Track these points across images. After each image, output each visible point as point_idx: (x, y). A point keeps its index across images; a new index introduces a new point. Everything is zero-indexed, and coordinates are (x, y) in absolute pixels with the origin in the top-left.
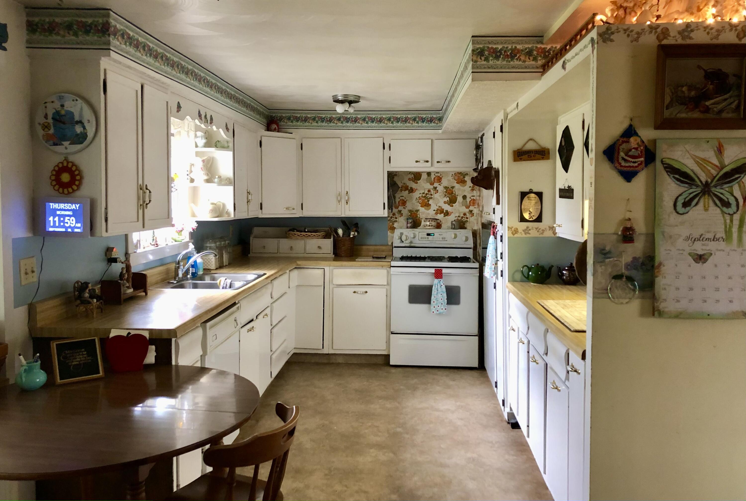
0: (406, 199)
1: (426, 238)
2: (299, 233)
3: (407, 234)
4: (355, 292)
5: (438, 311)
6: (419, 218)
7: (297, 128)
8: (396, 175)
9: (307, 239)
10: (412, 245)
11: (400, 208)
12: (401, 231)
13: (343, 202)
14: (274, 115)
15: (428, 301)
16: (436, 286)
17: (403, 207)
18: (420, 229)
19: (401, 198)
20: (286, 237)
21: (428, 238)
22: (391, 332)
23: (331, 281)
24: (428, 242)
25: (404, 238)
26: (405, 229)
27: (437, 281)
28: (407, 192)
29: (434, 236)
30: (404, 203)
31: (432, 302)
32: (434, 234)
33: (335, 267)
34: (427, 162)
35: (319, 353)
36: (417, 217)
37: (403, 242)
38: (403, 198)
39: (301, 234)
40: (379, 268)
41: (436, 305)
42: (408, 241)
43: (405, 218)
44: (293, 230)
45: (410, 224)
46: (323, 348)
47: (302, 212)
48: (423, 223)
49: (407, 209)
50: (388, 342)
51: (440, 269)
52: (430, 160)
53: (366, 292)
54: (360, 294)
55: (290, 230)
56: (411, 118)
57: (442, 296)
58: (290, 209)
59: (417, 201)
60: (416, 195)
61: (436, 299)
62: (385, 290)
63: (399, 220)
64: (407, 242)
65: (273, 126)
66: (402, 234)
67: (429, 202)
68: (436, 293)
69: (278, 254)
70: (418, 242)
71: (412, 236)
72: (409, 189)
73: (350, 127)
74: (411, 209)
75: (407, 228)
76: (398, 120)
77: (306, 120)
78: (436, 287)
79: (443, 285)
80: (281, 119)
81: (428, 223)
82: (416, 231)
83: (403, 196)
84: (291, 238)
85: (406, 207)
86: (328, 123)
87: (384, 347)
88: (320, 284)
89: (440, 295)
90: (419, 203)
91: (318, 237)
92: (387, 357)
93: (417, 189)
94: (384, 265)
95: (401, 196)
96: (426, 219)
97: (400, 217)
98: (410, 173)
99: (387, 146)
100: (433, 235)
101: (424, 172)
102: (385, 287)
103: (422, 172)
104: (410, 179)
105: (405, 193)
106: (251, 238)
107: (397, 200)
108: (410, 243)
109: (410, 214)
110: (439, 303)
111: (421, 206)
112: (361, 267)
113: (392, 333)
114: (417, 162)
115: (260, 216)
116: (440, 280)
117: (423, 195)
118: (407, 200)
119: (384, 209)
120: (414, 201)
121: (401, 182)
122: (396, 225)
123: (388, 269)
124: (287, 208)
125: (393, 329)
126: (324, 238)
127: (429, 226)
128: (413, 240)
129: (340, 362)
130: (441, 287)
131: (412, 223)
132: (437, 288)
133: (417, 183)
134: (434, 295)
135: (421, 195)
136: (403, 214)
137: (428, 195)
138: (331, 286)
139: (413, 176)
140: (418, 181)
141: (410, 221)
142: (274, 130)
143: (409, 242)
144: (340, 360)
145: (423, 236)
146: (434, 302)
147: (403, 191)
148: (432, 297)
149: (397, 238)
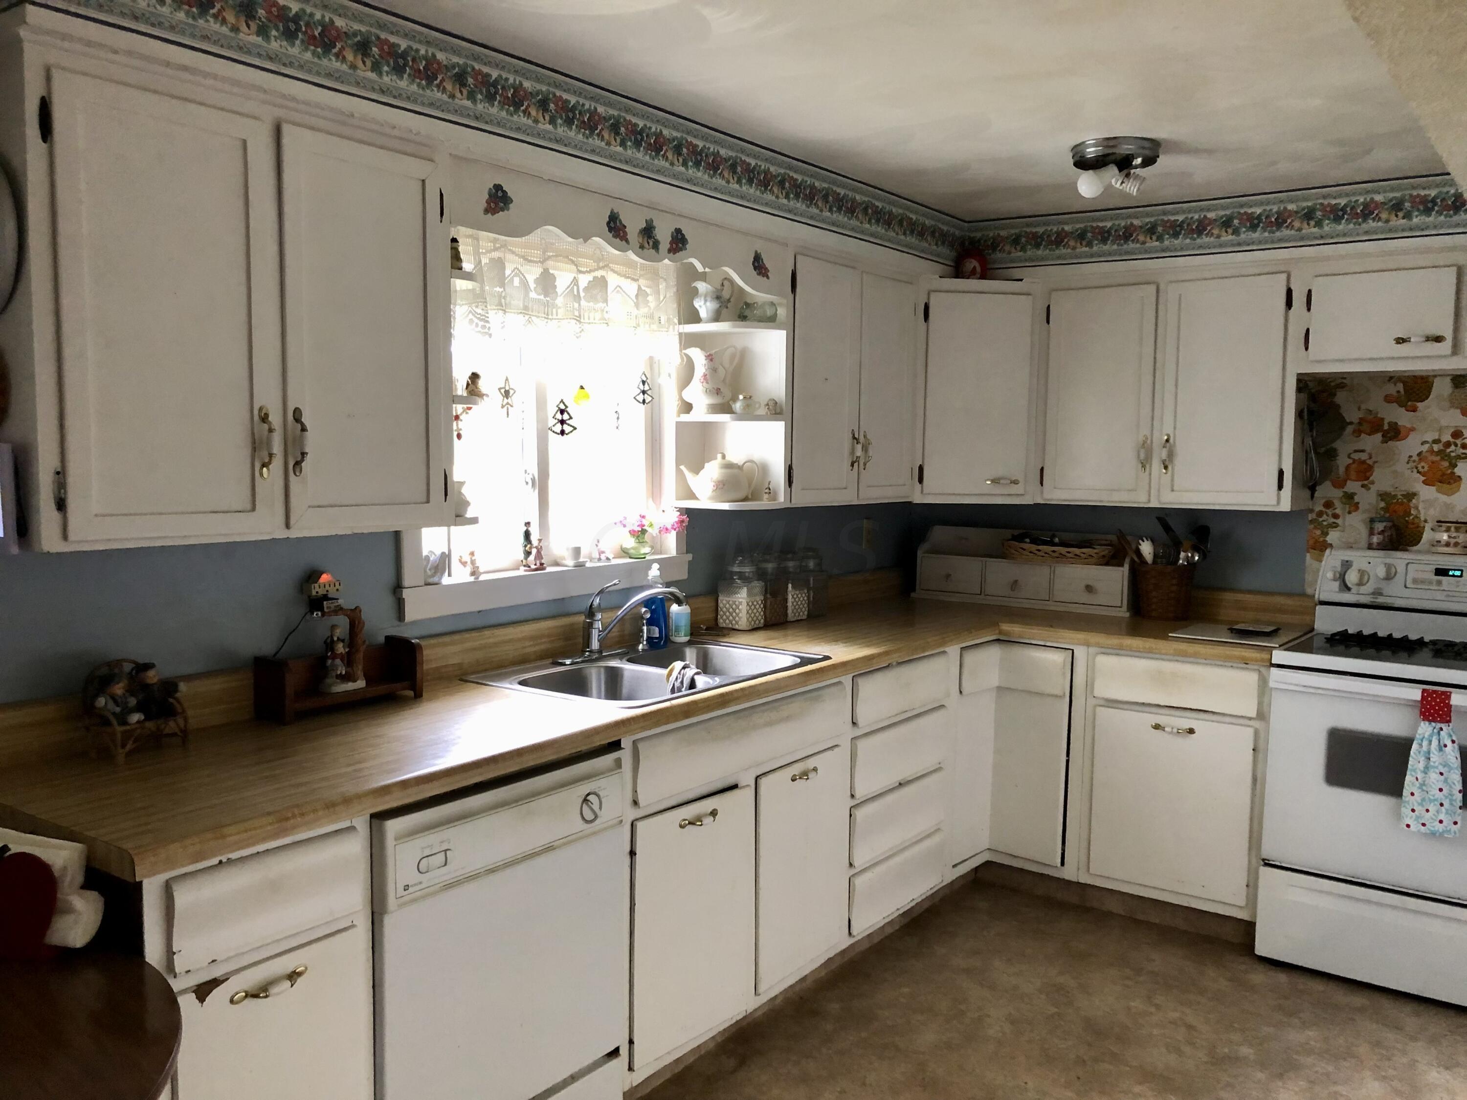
0: (1374, 459)
1: (1431, 583)
2: (1034, 547)
3: (1364, 566)
4: (1157, 727)
5: (1424, 825)
6: (1416, 517)
7: (1036, 263)
8: (1342, 386)
9: (1057, 562)
10: (1381, 600)
11: (1353, 486)
12: (1348, 555)
13: (1156, 466)
14: (978, 235)
15: (1394, 788)
16: (1425, 743)
17: (1360, 483)
18: (1419, 552)
19: (1356, 456)
20: (1003, 556)
21: (1439, 583)
22: (1263, 860)
23: (1089, 685)
24: (1440, 596)
25: (1352, 577)
26: (1362, 549)
27: (1430, 729)
28: (1378, 436)
29: (1461, 576)
30: (1364, 471)
31: (1406, 792)
32: (1462, 571)
33: (1103, 650)
34: (1438, 339)
35: (1051, 874)
36: (1410, 514)
37: (1349, 589)
38: (1363, 456)
39: (1039, 550)
40: (1235, 665)
41: (1421, 804)
42: (1368, 588)
43: (1366, 516)
44: (1020, 538)
45: (1381, 537)
46: (1063, 864)
47: (1042, 493)
48: (1427, 535)
49: (1374, 488)
50: (1252, 886)
51: (1443, 693)
52: (1448, 334)
53: (1191, 731)
54: (1171, 733)
55: (1015, 538)
56: (1384, 203)
57: (1446, 781)
58: (1002, 481)
59: (1412, 464)
60: (1411, 446)
61: (1423, 784)
62: (1250, 732)
63: (1347, 524)
64: (1363, 589)
65: (967, 264)
66: (1347, 565)
67: (1456, 470)
68: (1421, 766)
69: (982, 596)
70: (1407, 593)
71: (1381, 572)
72: (1386, 427)
73: (1182, 249)
74: (1389, 489)
75: (1370, 547)
76: (1337, 214)
77: (1059, 240)
78: (1425, 748)
79: (1449, 743)
80: (995, 245)
81: (1445, 537)
82: (1399, 559)
83: (1363, 451)
84: (1013, 558)
85: (1373, 483)
86: (1118, 245)
87: (1241, 900)
88: (1058, 692)
89: (1433, 776)
90: (1418, 472)
91: (1087, 561)
92: (1249, 928)
93: (1413, 429)
94: (1252, 660)
95: (1356, 451)
96: (1438, 522)
97: (1349, 513)
98: (1391, 378)
99: (1299, 299)
100: (1458, 573)
101: (1442, 374)
102: (1251, 723)
103: (1435, 376)
104: (1388, 399)
105: (1371, 442)
106: (920, 553)
107: (1342, 461)
108: (1373, 593)
109: (1382, 504)
110: (1431, 801)
111: (1424, 482)
112: (1181, 657)
113: (1267, 864)
114: (1400, 341)
115: (918, 499)
116: (1439, 725)
117: (1436, 448)
118: (1375, 462)
119: (1280, 486)
120: (1401, 466)
121: (1359, 409)
122: (1333, 537)
123: (1263, 670)
124: (995, 481)
125: (1269, 850)
126: (1107, 564)
127: (1447, 545)
128: (1383, 585)
129: (1115, 911)
130: (1441, 750)
131: (1386, 534)
132: (1429, 752)
133: (1414, 410)
134: (1414, 770)
135: (1426, 447)
136: (1360, 505)
137: (1453, 448)
138: (1091, 702)
139: (1400, 387)
140: (1419, 404)
141: (1380, 526)
142: (971, 275)
143: (1371, 591)
144: (1114, 906)
145: (1420, 576)
146: (1412, 794)
147: (1363, 435)
148: (1409, 779)
149: (1330, 575)
